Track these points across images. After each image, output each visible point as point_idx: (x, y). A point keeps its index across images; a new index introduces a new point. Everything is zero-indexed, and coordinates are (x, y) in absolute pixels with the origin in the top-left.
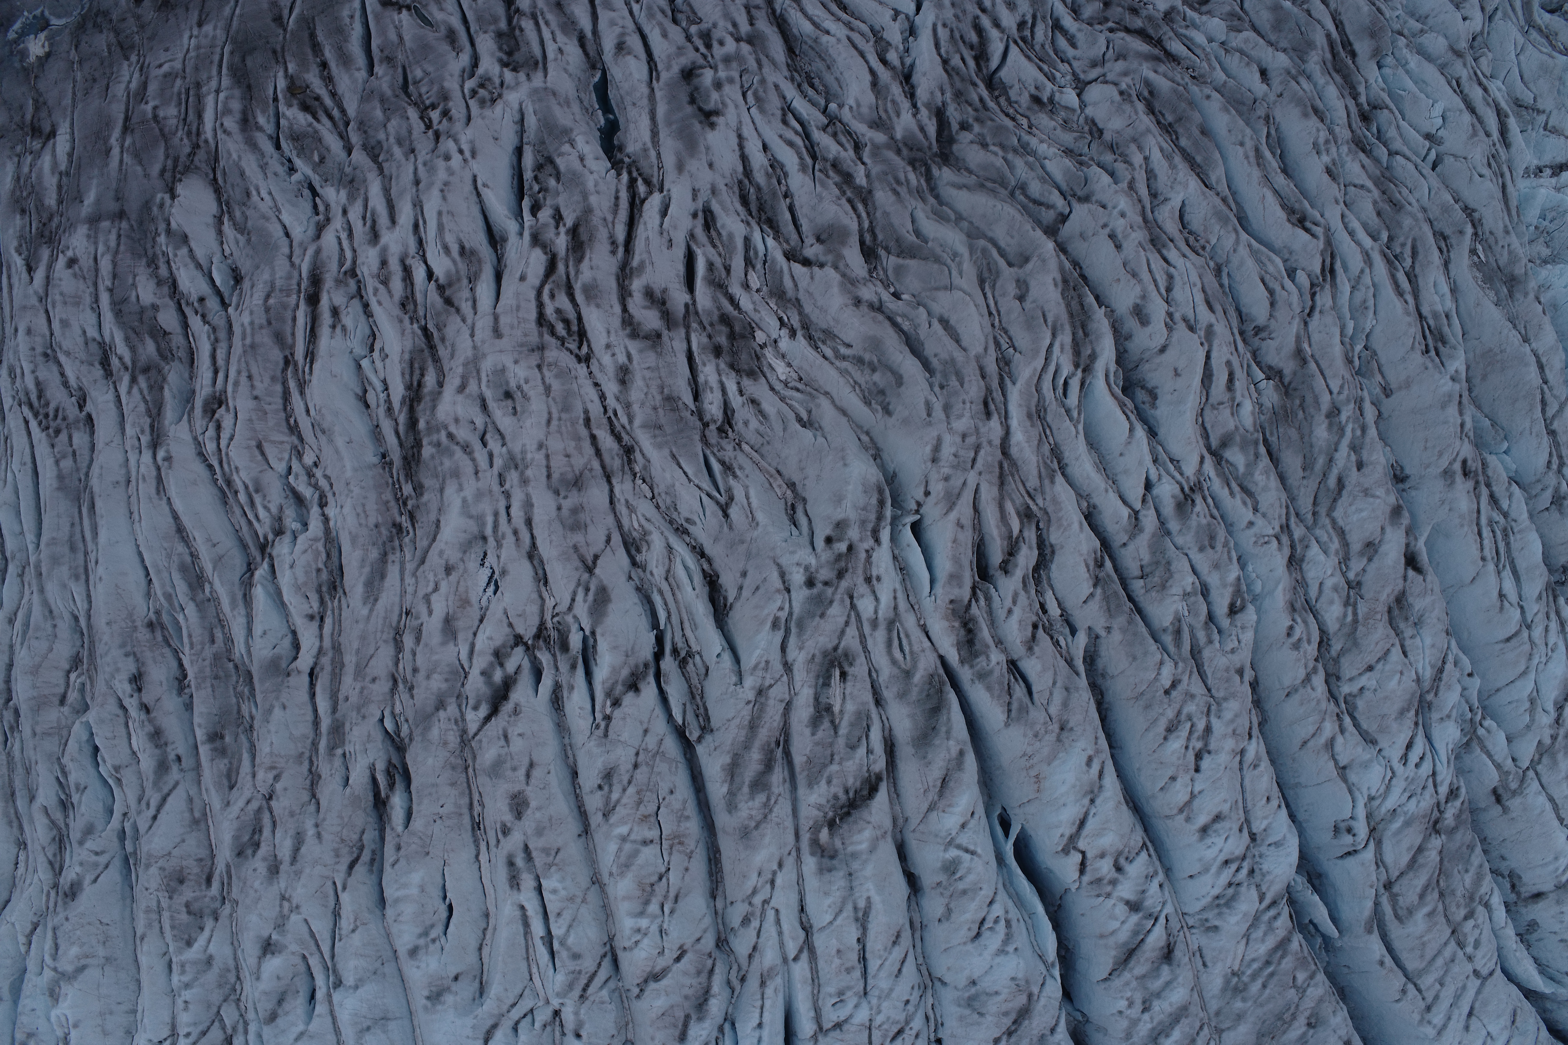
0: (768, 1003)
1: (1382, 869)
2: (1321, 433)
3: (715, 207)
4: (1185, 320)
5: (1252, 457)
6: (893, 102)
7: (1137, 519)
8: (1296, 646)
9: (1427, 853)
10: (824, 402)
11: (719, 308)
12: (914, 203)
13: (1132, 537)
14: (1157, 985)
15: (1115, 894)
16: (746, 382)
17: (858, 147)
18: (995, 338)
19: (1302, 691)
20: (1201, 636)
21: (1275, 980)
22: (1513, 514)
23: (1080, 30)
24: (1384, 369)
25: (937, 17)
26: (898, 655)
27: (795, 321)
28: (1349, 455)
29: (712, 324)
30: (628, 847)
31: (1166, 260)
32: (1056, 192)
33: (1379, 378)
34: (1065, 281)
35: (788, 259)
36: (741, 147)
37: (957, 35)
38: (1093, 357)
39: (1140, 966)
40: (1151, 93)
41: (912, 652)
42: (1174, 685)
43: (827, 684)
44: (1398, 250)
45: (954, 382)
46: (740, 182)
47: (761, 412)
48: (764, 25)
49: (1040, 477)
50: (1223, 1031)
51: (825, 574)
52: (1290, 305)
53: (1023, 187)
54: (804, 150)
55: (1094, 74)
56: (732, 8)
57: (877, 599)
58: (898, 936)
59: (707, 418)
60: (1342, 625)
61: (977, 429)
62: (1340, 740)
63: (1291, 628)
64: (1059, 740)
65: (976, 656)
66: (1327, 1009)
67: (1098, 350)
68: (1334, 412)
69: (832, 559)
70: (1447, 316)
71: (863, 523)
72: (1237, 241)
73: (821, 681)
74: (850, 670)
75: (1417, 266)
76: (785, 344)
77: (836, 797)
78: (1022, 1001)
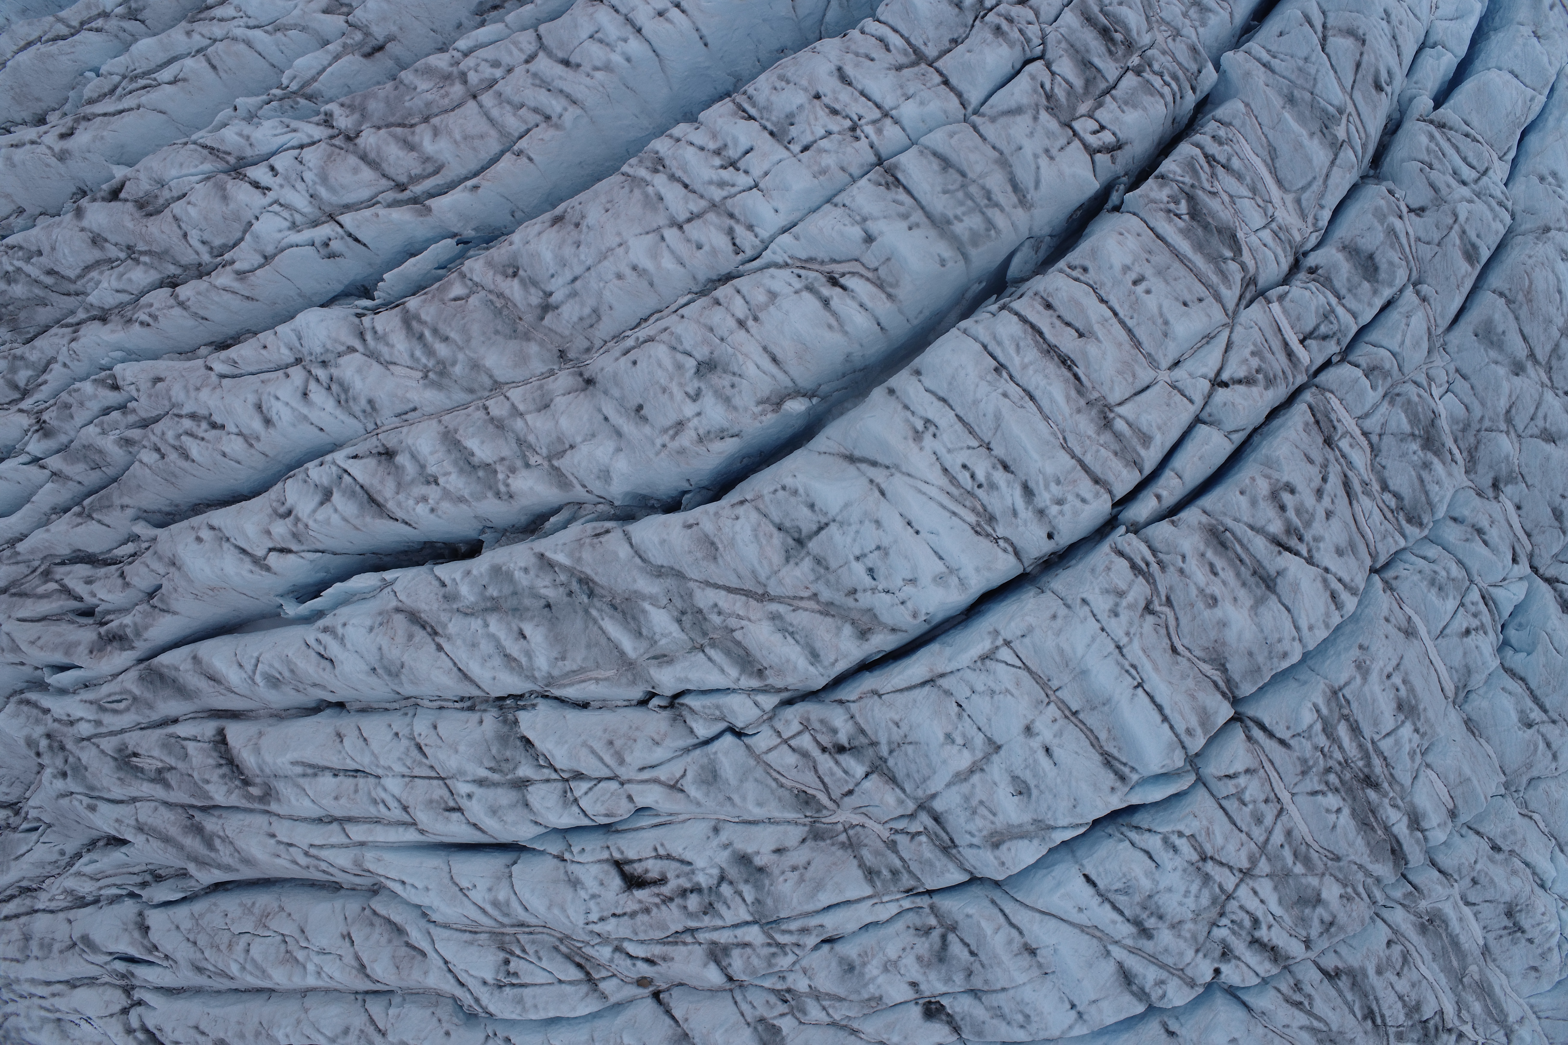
5: (22, 363)
7: (56, 474)
8: (156, 318)
9: (369, 149)
13: (68, 478)
14: (410, 468)
15: (306, 520)
19: (193, 309)
20: (132, 418)
26: (122, 706)
28: (33, 264)
30: (249, 967)
33: (13, 218)
39: (385, 490)
41: (121, 693)
42: (158, 450)
43: (142, 770)
49: (17, 563)
50: (496, 382)
51: (61, 761)
57: (81, 719)
58: (339, 735)
62: (237, 266)
63: (142, 323)
64: (180, 569)
66: (502, 255)
69: (52, 753)
71: (38, 720)
73: (139, 774)
74: (131, 749)
77: (222, 776)
78: (400, 620)
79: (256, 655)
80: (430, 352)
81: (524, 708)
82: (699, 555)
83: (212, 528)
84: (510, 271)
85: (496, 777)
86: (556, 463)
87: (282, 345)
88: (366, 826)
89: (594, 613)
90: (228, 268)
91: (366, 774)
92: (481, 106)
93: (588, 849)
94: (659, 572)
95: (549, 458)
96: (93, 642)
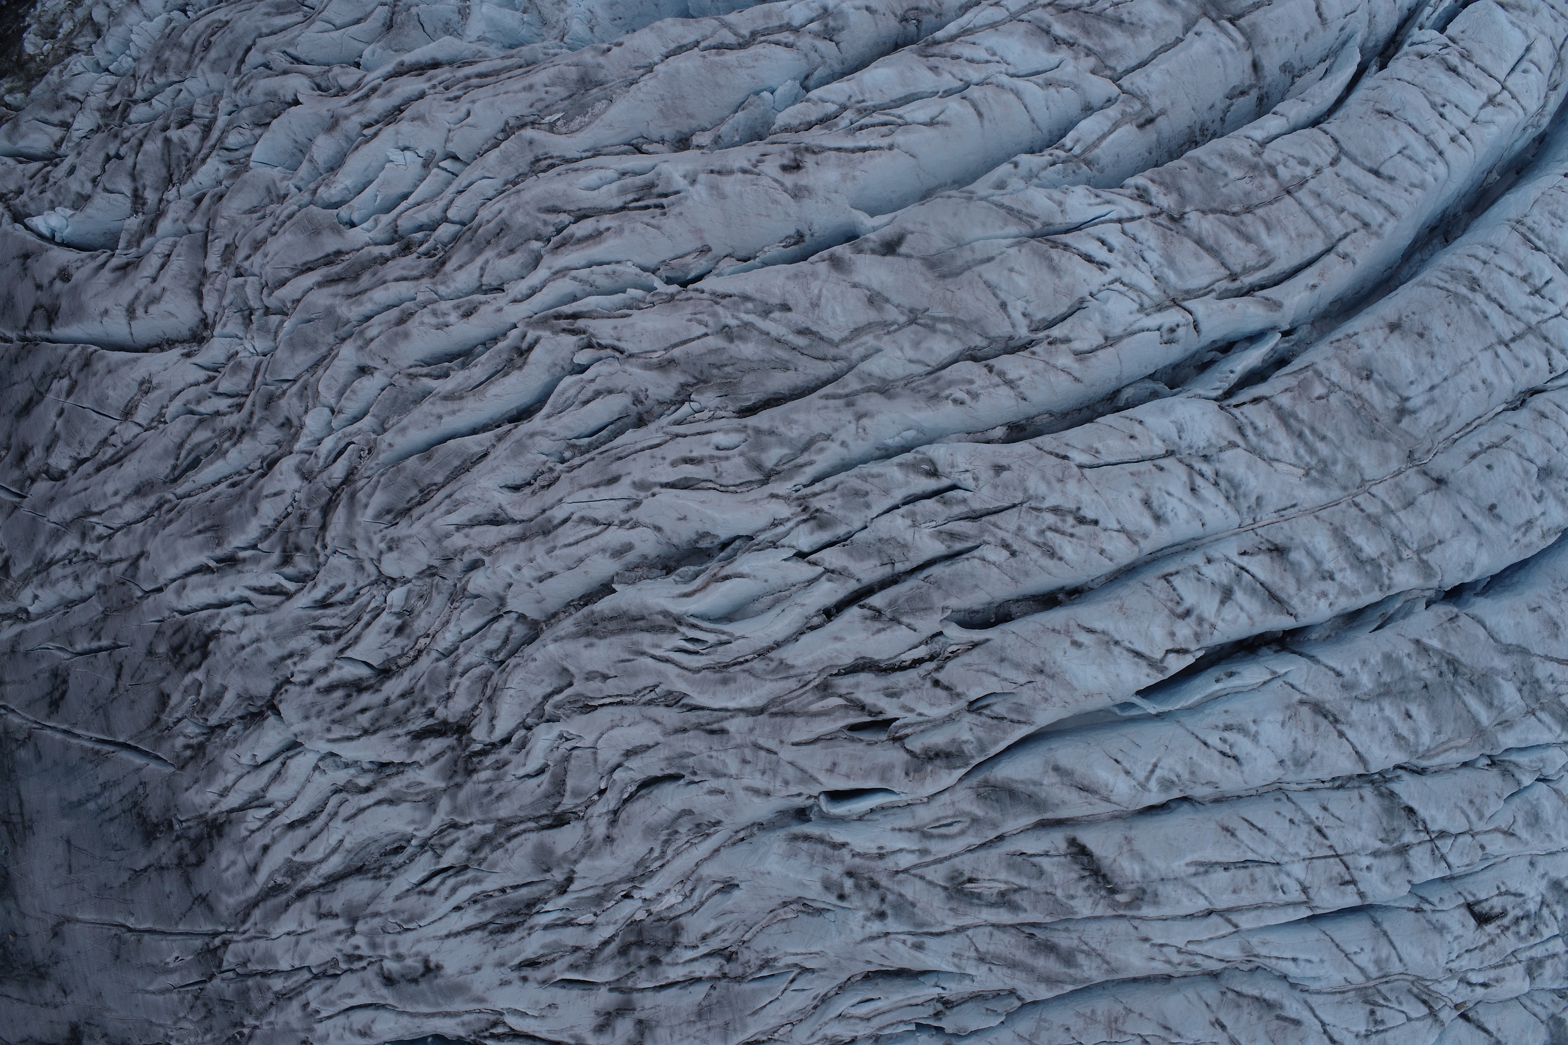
0: (1275, 954)
1: (1215, 286)
2: (749, 349)
3: (516, 961)
4: (627, 509)
5: (773, 439)
6: (408, 787)
7: (833, 572)
8: (975, 396)
9: (1204, 234)
10: (707, 870)
11: (613, 957)
12: (510, 778)
13: (851, 576)
14: (1308, 565)
15: (1213, 620)
16: (685, 939)
17: (455, 826)
18: (645, 704)
19: (1021, 389)
20: (957, 510)
21: (1318, 426)
22: (843, 99)
23: (326, 582)
24: (680, 253)
25: (320, 738)
26: (955, 829)
27: (626, 887)
28: (774, 320)
29: (629, 965)
31: (565, 521)
32: (495, 626)
33: (689, 259)
34: (587, 633)
35: (565, 892)
36: (457, 934)
37: (338, 714)
38: (666, 614)
39: (1287, 587)
40: (389, 512)
41: (954, 816)
42: (1006, 546)
43: (979, 896)
44: (551, 229)
45: (690, 761)
46: (491, 933)
47: (714, 933)
48: (336, 901)
49: (787, 678)
50: (1363, 480)
51: (874, 902)
52: (611, 374)
53: (490, 653)
54: (460, 878)
55: (370, 568)
56: (322, 933)
57: (901, 850)
58: (1226, 829)
59: (718, 974)
60: (955, 336)
61: (737, 747)
62: (1077, 345)
63: (955, 401)
64: (1052, 677)
65: (963, 752)
66: (1355, 357)
67: (658, 609)
68: (726, 332)
69: (859, 894)
70: (624, 174)
71: (826, 858)
72: (543, 433)
73: (975, 901)
74: (967, 875)
75: (568, 208)
76: (648, 894)
77: (1087, 889)
78: (1305, 712)
79: (1154, 760)
80: (1312, 451)
81: (1390, 780)
82: (1545, 634)
83: (1090, 631)
84: (1364, 373)
85: (1386, 847)
86: (1424, 557)
87: (1154, 436)
88: (1254, 914)
89: (1459, 689)
90: (1064, 347)
91: (1260, 863)
92: (1300, 204)
93: (1446, 897)
94: (1507, 650)
95: (1418, 552)
96: (907, 763)
